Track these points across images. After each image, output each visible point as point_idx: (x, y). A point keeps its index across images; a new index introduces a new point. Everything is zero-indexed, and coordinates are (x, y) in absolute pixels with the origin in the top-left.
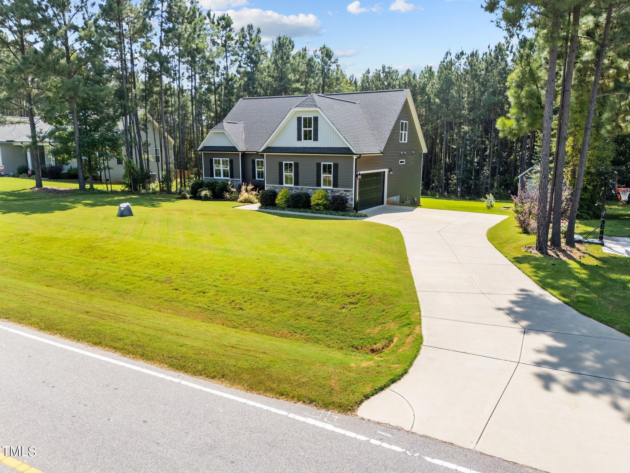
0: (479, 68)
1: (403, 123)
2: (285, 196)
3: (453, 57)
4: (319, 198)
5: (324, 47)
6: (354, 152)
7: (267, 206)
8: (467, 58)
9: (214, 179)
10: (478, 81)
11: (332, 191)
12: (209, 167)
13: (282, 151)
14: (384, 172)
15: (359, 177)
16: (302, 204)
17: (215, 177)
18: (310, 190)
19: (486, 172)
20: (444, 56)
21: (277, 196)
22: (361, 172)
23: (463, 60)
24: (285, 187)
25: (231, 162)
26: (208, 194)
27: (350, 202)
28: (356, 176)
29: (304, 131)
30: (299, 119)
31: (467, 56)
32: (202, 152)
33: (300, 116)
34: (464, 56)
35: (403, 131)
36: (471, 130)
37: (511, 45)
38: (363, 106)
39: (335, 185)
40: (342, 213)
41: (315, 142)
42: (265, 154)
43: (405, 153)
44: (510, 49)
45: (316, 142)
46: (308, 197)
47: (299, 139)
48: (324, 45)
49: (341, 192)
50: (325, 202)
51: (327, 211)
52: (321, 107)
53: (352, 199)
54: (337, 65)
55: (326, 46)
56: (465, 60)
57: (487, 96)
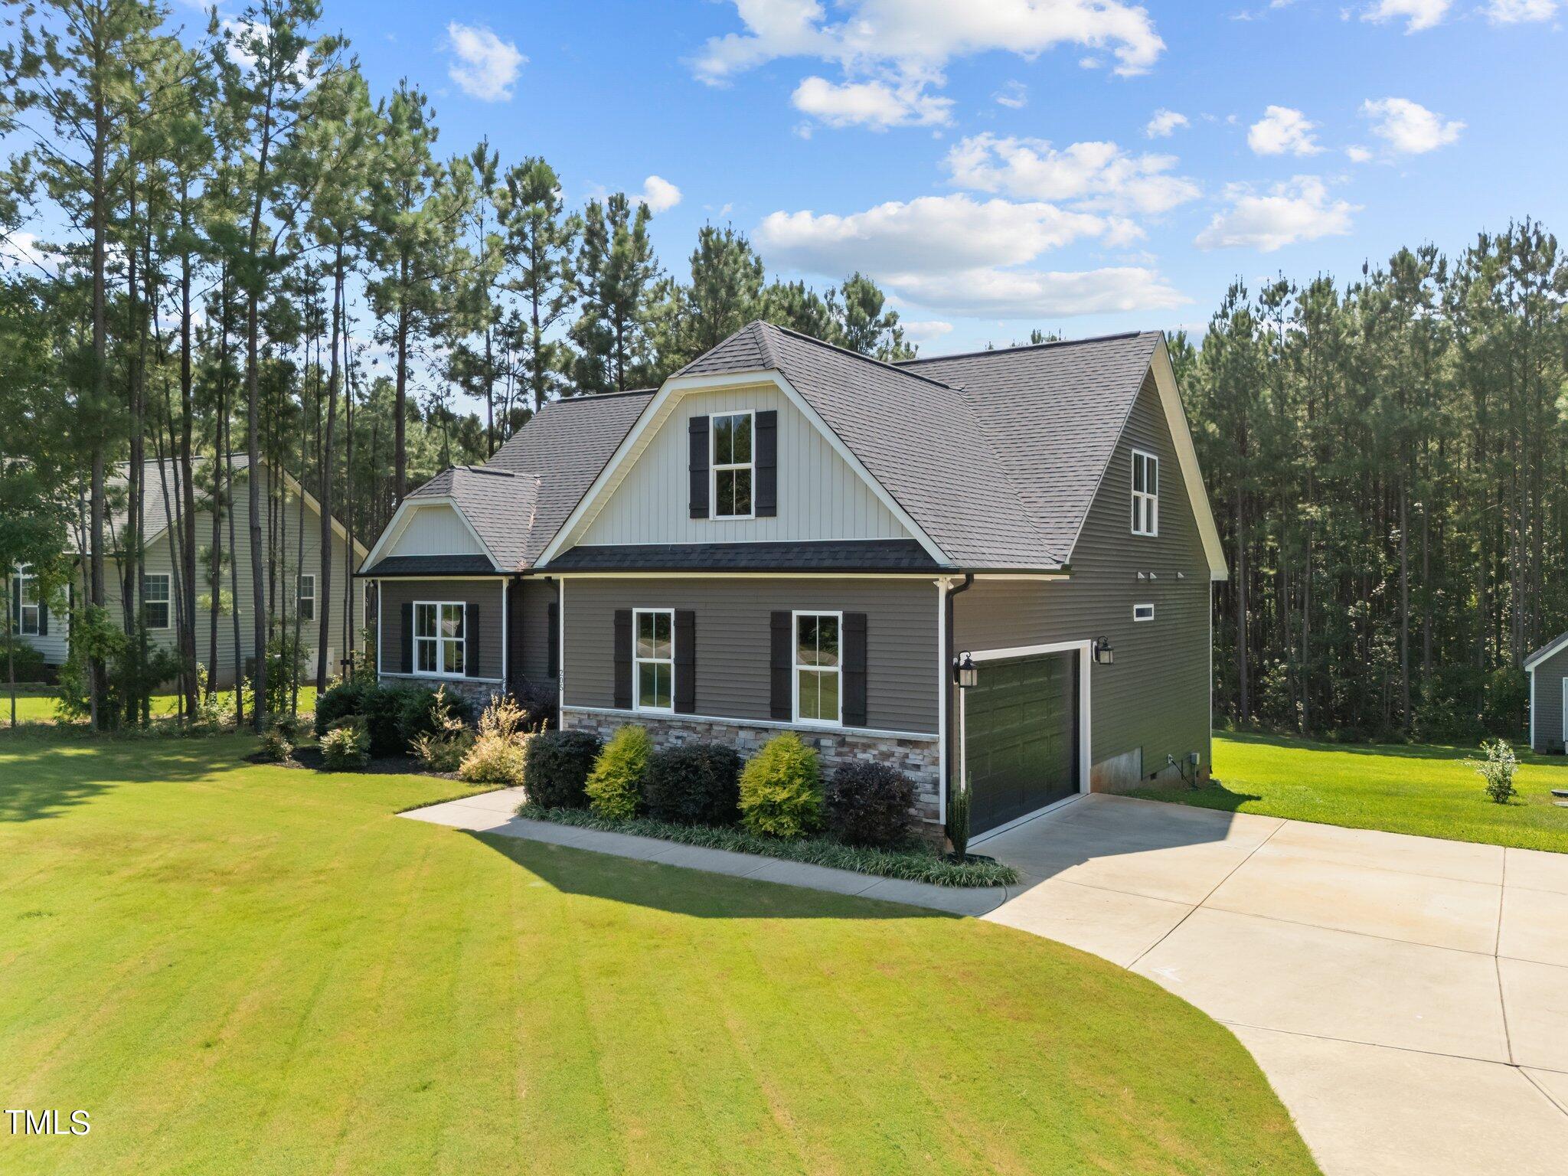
0: (1345, 326)
1: (1141, 457)
2: (631, 763)
3: (1252, 301)
4: (775, 776)
5: (856, 282)
6: (940, 559)
7: (547, 806)
8: (1302, 300)
9: (417, 679)
10: (1342, 366)
11: (841, 741)
12: (399, 634)
13: (627, 564)
14: (1077, 653)
15: (967, 678)
16: (696, 803)
17: (417, 672)
18: (742, 734)
19: (1384, 651)
20: (1222, 296)
21: (592, 762)
22: (977, 656)
23: (1289, 307)
24: (640, 718)
25: (474, 612)
26: (349, 742)
27: (924, 798)
28: (954, 672)
29: (720, 474)
30: (698, 427)
31: (1298, 294)
32: (379, 579)
33: (700, 414)
34: (1289, 296)
35: (1141, 490)
36: (1332, 515)
37: (1437, 259)
38: (978, 398)
39: (856, 714)
40: (885, 860)
41: (763, 520)
42: (561, 577)
43: (1153, 576)
44: (1435, 269)
45: (770, 520)
46: (729, 765)
47: (698, 510)
48: (857, 276)
49: (884, 748)
50: (805, 797)
51: (817, 843)
52: (790, 371)
53: (936, 783)
54: (894, 331)
55: (863, 276)
56: (1294, 304)
57: (1383, 407)
